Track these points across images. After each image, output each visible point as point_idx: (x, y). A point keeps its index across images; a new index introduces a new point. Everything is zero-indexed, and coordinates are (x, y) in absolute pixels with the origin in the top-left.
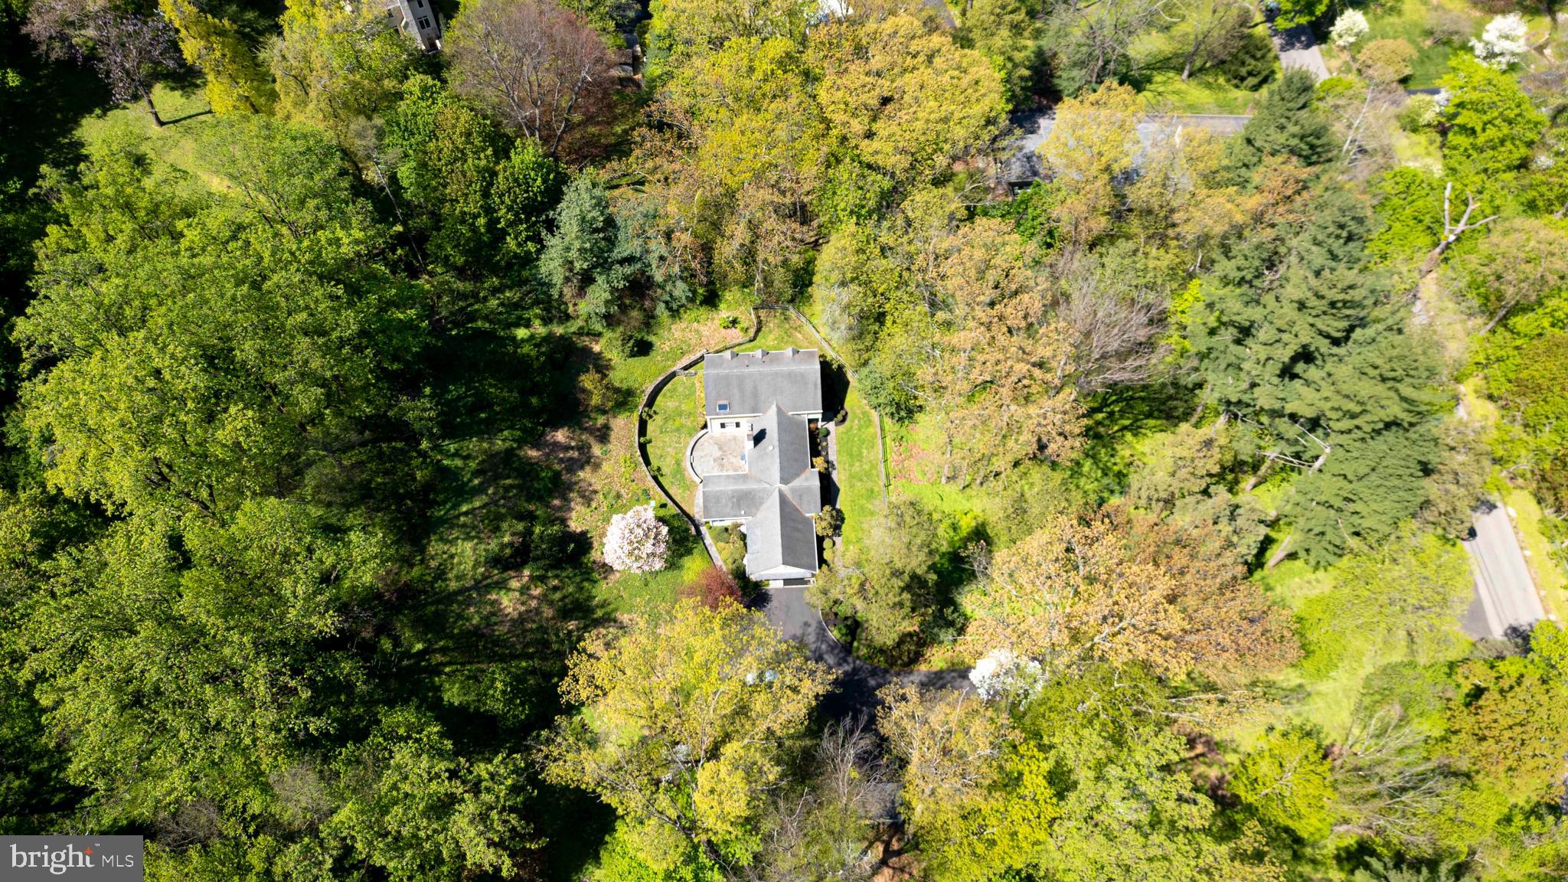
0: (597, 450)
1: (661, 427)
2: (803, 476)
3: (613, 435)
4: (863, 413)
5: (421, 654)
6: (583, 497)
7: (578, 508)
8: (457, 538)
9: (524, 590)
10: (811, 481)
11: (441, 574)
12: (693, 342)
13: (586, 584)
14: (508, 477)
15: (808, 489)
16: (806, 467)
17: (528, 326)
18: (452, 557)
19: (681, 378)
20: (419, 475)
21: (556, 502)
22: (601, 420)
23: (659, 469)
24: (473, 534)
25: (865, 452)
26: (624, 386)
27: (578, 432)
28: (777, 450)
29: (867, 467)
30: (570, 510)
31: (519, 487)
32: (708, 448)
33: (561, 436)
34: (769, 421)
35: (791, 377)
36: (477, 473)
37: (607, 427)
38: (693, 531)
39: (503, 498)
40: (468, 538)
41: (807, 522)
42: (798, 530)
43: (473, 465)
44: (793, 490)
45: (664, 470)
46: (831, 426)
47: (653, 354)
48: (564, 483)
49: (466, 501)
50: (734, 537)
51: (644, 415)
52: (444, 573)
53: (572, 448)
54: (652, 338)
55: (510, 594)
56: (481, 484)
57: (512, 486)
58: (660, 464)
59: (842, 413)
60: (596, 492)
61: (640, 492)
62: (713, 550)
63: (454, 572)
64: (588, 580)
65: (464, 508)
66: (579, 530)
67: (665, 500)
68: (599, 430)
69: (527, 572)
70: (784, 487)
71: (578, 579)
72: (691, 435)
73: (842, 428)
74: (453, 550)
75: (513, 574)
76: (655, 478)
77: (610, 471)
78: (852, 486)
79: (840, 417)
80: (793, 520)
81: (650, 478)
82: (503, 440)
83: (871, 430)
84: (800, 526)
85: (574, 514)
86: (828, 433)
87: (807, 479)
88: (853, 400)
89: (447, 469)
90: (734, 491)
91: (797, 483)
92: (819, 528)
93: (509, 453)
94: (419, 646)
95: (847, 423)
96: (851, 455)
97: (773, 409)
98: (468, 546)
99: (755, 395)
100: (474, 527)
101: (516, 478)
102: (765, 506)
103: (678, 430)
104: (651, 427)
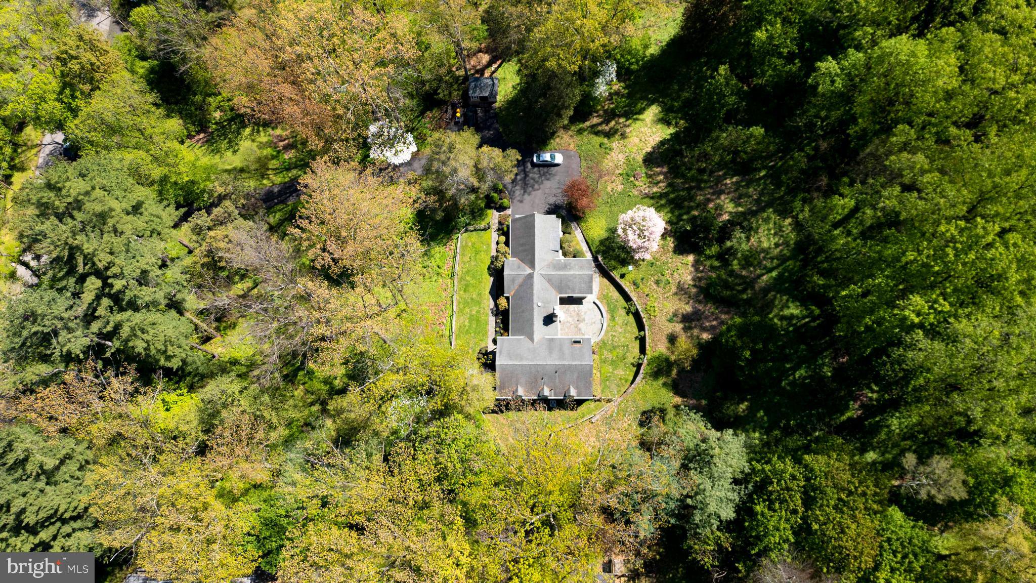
23: (627, 311)
28: (535, 301)
34: (541, 331)
40: (767, 250)
42: (522, 245)
45: (623, 312)
48: (701, 299)
49: (775, 279)
51: (642, 356)
54: (640, 431)
58: (627, 318)
62: (584, 244)
70: (530, 272)
76: (630, 301)
80: (525, 255)
99: (550, 348)
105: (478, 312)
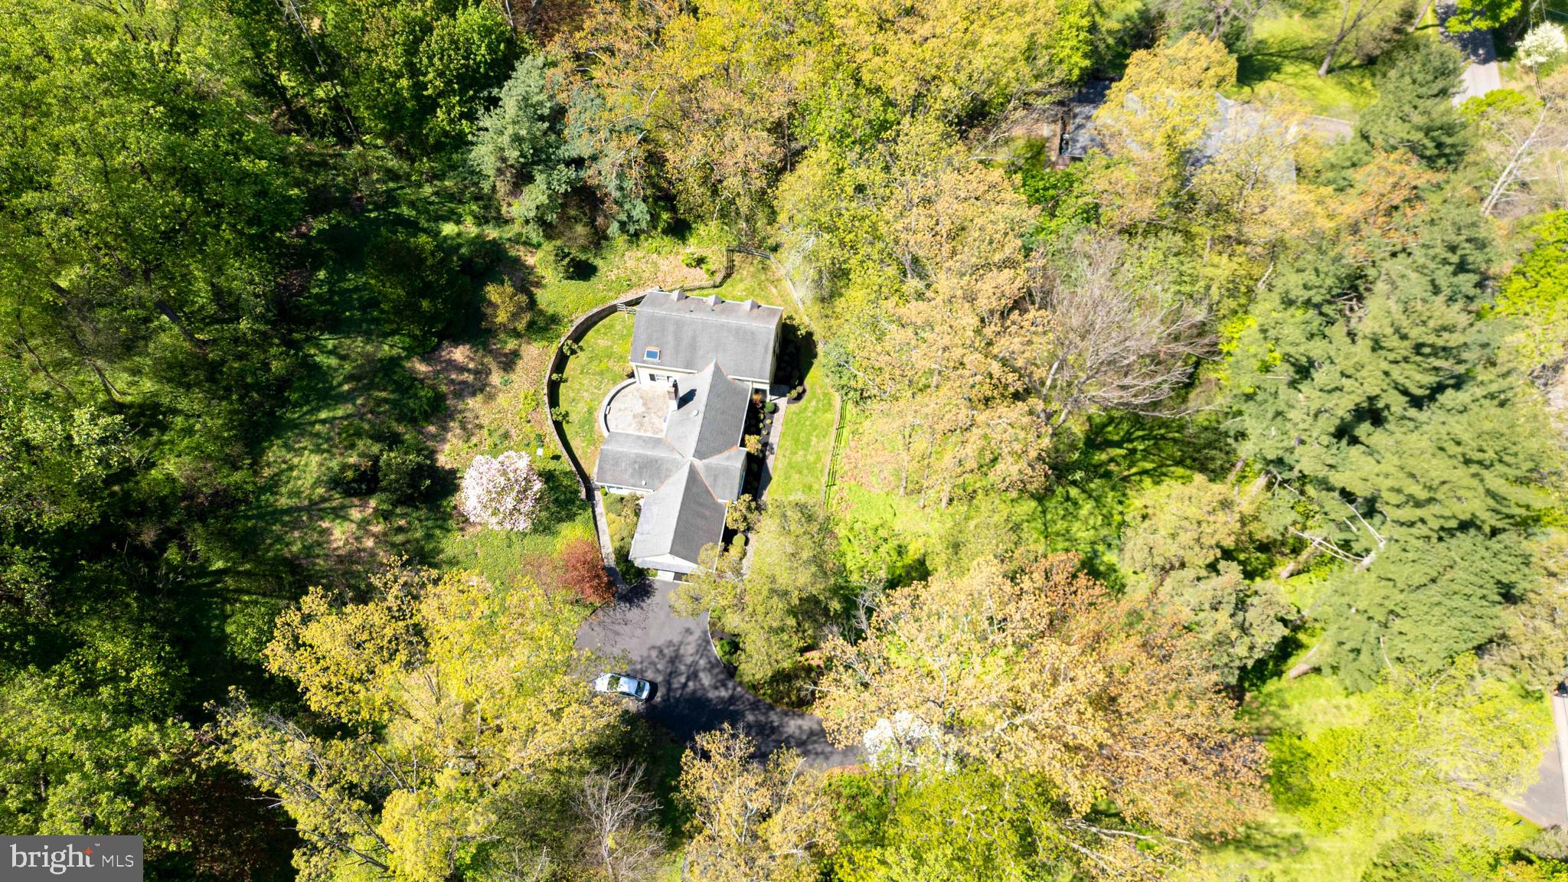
0: (496, 378)
1: (583, 367)
2: (726, 454)
3: (520, 364)
4: (825, 395)
5: (221, 572)
6: (464, 428)
7: (455, 441)
8: (305, 448)
9: (364, 524)
10: (734, 461)
11: (273, 485)
12: (646, 275)
13: (438, 532)
14: (385, 390)
15: (727, 471)
16: (734, 444)
17: (458, 222)
18: (291, 468)
19: (622, 315)
20: (275, 365)
21: (432, 429)
22: (511, 344)
23: (567, 414)
24: (325, 446)
25: (814, 439)
26: (550, 311)
27: (481, 353)
28: (701, 416)
29: (811, 458)
30: (444, 440)
31: (395, 404)
32: (629, 403)
33: (460, 354)
34: (701, 381)
35: (741, 334)
36: (349, 378)
37: (516, 354)
38: (583, 495)
39: (371, 412)
40: (318, 450)
41: (718, 509)
42: (703, 517)
43: (348, 367)
44: (708, 468)
45: (572, 418)
46: (782, 402)
47: (594, 280)
48: (447, 408)
49: (328, 407)
50: (628, 511)
51: (565, 349)
52: (276, 485)
53: (469, 371)
54: (598, 262)
55: (346, 524)
56: (349, 392)
57: (386, 401)
58: (569, 409)
59: (800, 389)
60: (481, 427)
61: (533, 436)
62: (602, 522)
63: (290, 486)
64: (441, 527)
65: (323, 415)
66: (448, 467)
67: (560, 450)
68: (506, 355)
69: (373, 503)
70: (698, 463)
71: (430, 523)
72: (615, 383)
73: (795, 407)
74: (296, 461)
75: (356, 501)
76: (558, 425)
77: (505, 405)
78: (788, 478)
79: (794, 393)
80: (700, 504)
81: (550, 422)
82: (391, 346)
83: (828, 416)
84: (708, 513)
85: (447, 447)
86: (775, 410)
87: (728, 458)
88: (816, 378)
89: (317, 367)
90: (638, 455)
91: (715, 460)
92: (730, 519)
93: (394, 362)
94: (219, 565)
95: (803, 402)
96: (797, 441)
97: (709, 370)
98: (315, 459)
99: (693, 347)
100: (328, 439)
101: (393, 392)
102: (671, 480)
103: (601, 373)
104: (572, 364)
105: (794, 453)
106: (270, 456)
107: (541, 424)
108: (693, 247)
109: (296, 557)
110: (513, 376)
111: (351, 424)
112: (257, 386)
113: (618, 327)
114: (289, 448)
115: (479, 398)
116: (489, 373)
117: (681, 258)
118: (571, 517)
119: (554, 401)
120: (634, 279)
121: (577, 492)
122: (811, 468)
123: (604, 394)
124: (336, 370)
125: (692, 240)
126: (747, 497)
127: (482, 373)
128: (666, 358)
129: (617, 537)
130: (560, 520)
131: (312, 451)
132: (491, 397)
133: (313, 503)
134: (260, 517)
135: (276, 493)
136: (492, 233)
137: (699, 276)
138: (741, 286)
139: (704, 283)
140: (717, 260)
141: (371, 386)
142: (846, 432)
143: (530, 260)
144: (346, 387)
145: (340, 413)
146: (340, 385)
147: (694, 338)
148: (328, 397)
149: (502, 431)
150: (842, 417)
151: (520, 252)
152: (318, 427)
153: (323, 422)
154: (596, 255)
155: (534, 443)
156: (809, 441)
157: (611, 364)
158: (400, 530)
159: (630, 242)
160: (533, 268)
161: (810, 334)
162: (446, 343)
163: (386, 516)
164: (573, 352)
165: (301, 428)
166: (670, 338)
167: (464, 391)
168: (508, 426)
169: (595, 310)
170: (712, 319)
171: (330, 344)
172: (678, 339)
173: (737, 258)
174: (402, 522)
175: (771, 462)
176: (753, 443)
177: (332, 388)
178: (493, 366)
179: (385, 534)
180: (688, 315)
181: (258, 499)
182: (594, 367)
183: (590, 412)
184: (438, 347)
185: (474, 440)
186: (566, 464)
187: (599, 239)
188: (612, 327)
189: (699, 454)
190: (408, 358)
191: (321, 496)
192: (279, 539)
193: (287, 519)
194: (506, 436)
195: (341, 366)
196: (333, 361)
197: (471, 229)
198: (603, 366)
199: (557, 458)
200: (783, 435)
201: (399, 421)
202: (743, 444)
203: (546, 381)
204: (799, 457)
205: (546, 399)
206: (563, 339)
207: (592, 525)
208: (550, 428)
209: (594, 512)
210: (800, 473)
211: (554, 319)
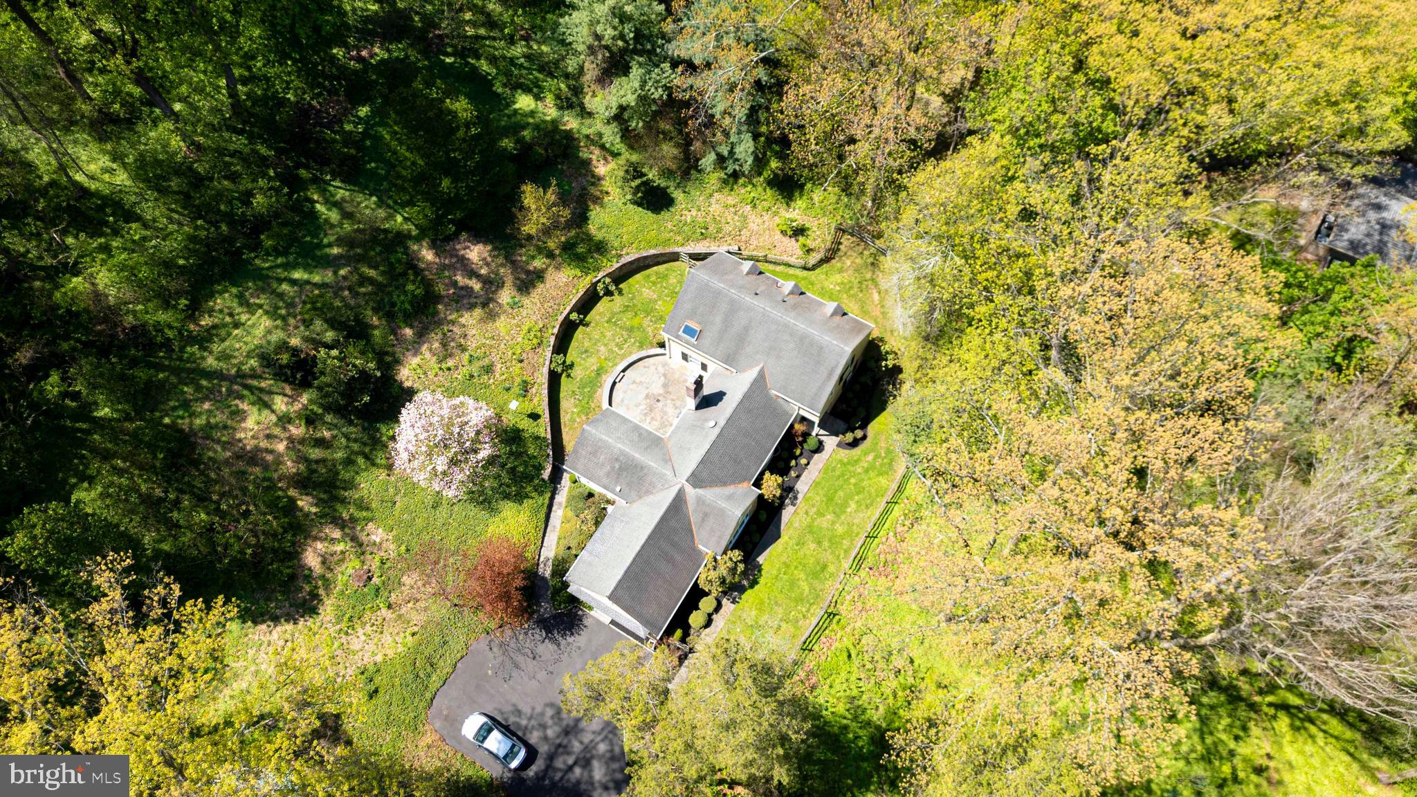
0: (506, 296)
1: (613, 314)
3: (540, 288)
4: (888, 452)
5: (100, 424)
6: (444, 345)
7: (428, 355)
8: (260, 306)
9: (284, 420)
11: (205, 339)
12: (728, 228)
13: (361, 461)
14: (376, 268)
16: (744, 479)
17: (538, 98)
18: (237, 325)
19: (683, 266)
21: (408, 332)
22: (538, 263)
23: (572, 366)
24: (283, 312)
25: (853, 506)
26: (598, 235)
27: (501, 260)
28: (717, 431)
29: (840, 529)
30: (417, 352)
31: (380, 287)
32: (647, 377)
33: (476, 253)
34: (736, 385)
35: (805, 345)
36: (340, 241)
37: (539, 276)
38: (546, 474)
39: (350, 289)
40: (273, 314)
41: (695, 557)
42: (670, 560)
43: (347, 227)
45: (577, 372)
46: (831, 442)
47: (665, 215)
48: (437, 313)
49: (307, 268)
50: (589, 515)
51: (600, 286)
52: (210, 340)
53: (478, 276)
54: (678, 195)
55: (266, 412)
56: (339, 257)
57: (371, 281)
58: (577, 361)
59: (859, 434)
60: (463, 349)
61: (518, 380)
62: (558, 514)
63: (224, 345)
64: (367, 457)
65: (297, 275)
66: (407, 384)
67: (543, 409)
68: (528, 272)
69: (305, 399)
71: (356, 447)
72: (641, 347)
73: (845, 454)
74: (244, 318)
75: (288, 391)
76: (554, 380)
77: (503, 332)
78: (800, 543)
79: (849, 437)
81: (545, 370)
82: (405, 219)
83: (883, 481)
85: (415, 361)
86: (819, 448)
87: (730, 498)
88: (882, 426)
89: (314, 215)
90: (622, 452)
91: (712, 494)
92: (706, 576)
93: (401, 238)
94: (104, 412)
95: (856, 452)
96: (830, 499)
97: (752, 374)
98: (266, 322)
99: (742, 339)
100: (290, 305)
101: (383, 273)
103: (631, 330)
104: (602, 306)
105: (820, 514)
106: (219, 302)
107: (535, 369)
108: (797, 212)
109: (193, 433)
110: (526, 301)
111: (321, 296)
112: (230, 218)
113: (673, 280)
114: (242, 300)
115: (478, 312)
116: (501, 285)
117: (777, 220)
118: (519, 498)
119: (562, 345)
120: (712, 229)
121: (539, 468)
122: (834, 541)
123: (623, 357)
124: (332, 226)
125: (800, 203)
126: (736, 555)
127: (492, 284)
128: (707, 341)
129: (564, 543)
130: (507, 497)
131: (267, 312)
132: (492, 316)
133: (241, 375)
134: (176, 371)
135: (205, 349)
136: (571, 122)
137: (791, 250)
138: (838, 278)
139: (793, 260)
140: (820, 237)
141: (361, 259)
142: (897, 511)
143: (601, 169)
144: (335, 251)
145: (317, 278)
146: (330, 245)
147: (746, 329)
148: (312, 257)
149: (486, 362)
150: (900, 489)
151: (595, 155)
152: (285, 287)
153: (294, 282)
154: (678, 186)
155: (516, 390)
156: (845, 505)
157: (646, 322)
158: (321, 443)
159: (725, 182)
160: (600, 179)
161: (897, 370)
162: (464, 235)
163: (311, 420)
164: (608, 293)
165: (264, 281)
166: (718, 319)
167: (464, 299)
168: (496, 359)
169: (652, 252)
170: (777, 313)
171: (341, 194)
172: (727, 322)
173: (846, 241)
174: (327, 434)
175: (787, 514)
176: (771, 485)
177: (320, 246)
178: (509, 281)
179: (302, 441)
180: (748, 299)
181: (182, 349)
182: (626, 319)
183: (599, 372)
184: (454, 237)
185: (450, 363)
186: (543, 428)
187: (688, 168)
188: (665, 277)
189: (696, 479)
190: (418, 239)
191: (252, 369)
192: (186, 405)
193: (204, 383)
194: (489, 370)
195: (341, 224)
196: (334, 216)
197: (549, 110)
198: (636, 322)
199: (535, 416)
200: (816, 484)
201: (376, 310)
202: (757, 484)
203: (561, 318)
204: (824, 522)
205: (552, 340)
206: (600, 275)
207: (542, 515)
208: (543, 378)
209: (552, 499)
210: (819, 543)
211: (600, 248)
